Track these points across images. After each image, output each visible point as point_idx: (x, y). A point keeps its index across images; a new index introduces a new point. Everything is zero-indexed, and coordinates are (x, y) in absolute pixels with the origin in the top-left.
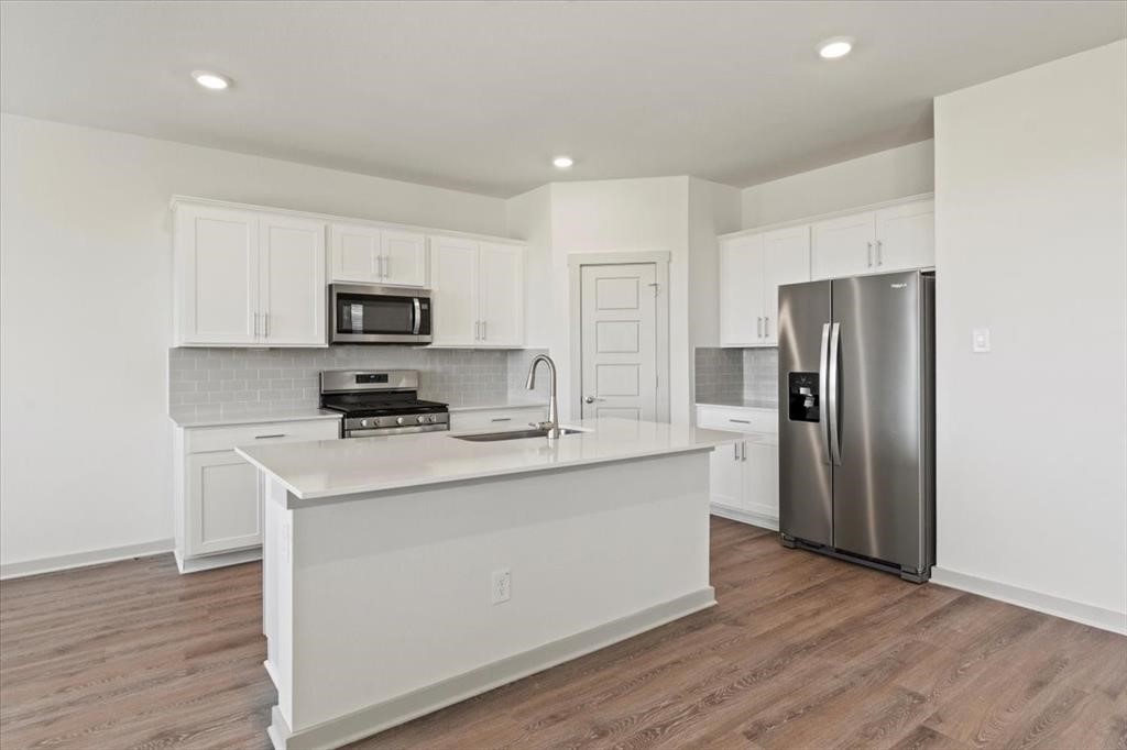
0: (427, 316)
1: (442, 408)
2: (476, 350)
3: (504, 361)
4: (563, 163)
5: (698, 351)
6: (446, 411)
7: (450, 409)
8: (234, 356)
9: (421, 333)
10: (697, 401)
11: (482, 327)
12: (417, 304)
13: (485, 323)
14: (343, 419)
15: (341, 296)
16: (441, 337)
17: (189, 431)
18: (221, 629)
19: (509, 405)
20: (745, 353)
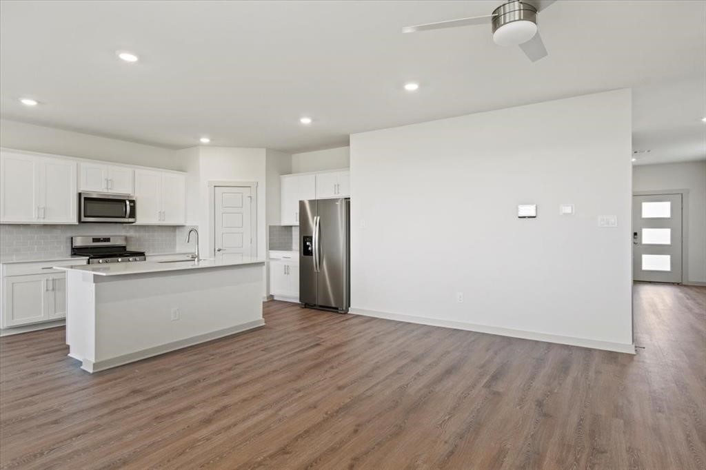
0: (133, 209)
1: (142, 254)
2: (159, 226)
3: (175, 231)
4: (205, 140)
5: (270, 227)
6: (144, 255)
7: (146, 254)
8: (22, 229)
9: (130, 217)
10: (270, 249)
11: (162, 214)
12: (128, 203)
13: (164, 213)
14: (89, 260)
15: (86, 199)
16: (141, 219)
17: (5, 266)
18: (38, 350)
19: (177, 252)
20: (293, 228)
